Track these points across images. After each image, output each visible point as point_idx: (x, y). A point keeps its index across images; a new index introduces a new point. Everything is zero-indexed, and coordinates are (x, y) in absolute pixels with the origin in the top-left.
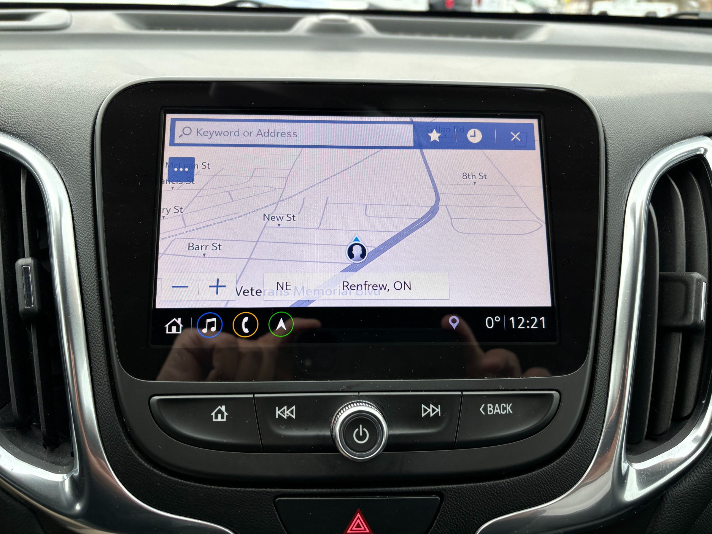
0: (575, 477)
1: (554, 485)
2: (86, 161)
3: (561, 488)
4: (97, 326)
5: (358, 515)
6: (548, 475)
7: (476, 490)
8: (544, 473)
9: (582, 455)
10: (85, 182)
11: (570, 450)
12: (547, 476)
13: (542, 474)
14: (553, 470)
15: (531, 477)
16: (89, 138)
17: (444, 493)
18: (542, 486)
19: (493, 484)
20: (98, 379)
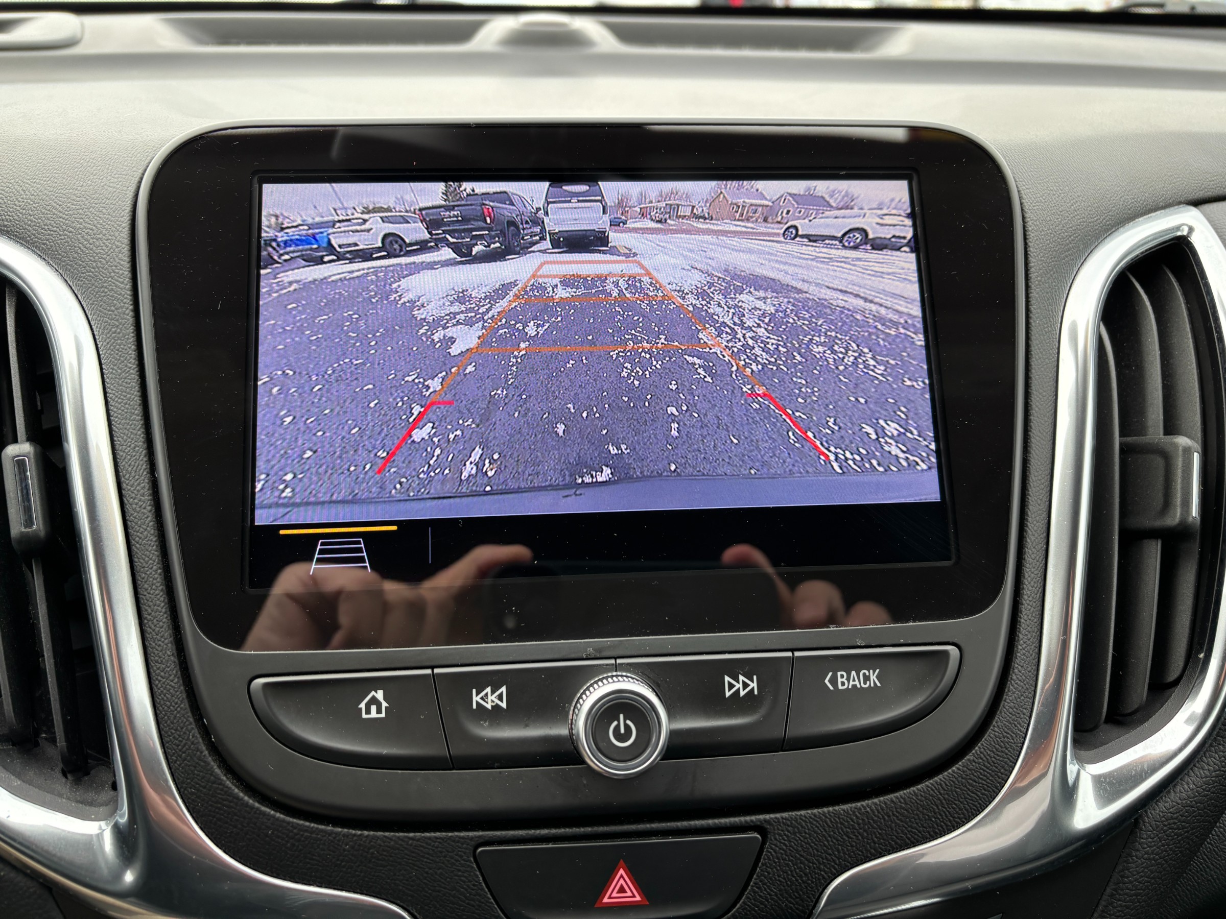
0: (989, 791)
1: (954, 806)
2: (122, 270)
3: (966, 810)
4: (151, 559)
5: (622, 872)
6: (944, 789)
7: (821, 820)
8: (936, 785)
9: (999, 753)
10: (122, 307)
11: (979, 744)
12: (942, 792)
13: (934, 788)
14: (952, 781)
15: (916, 795)
16: (127, 229)
17: (768, 826)
18: (934, 809)
19: (851, 808)
20: (156, 652)
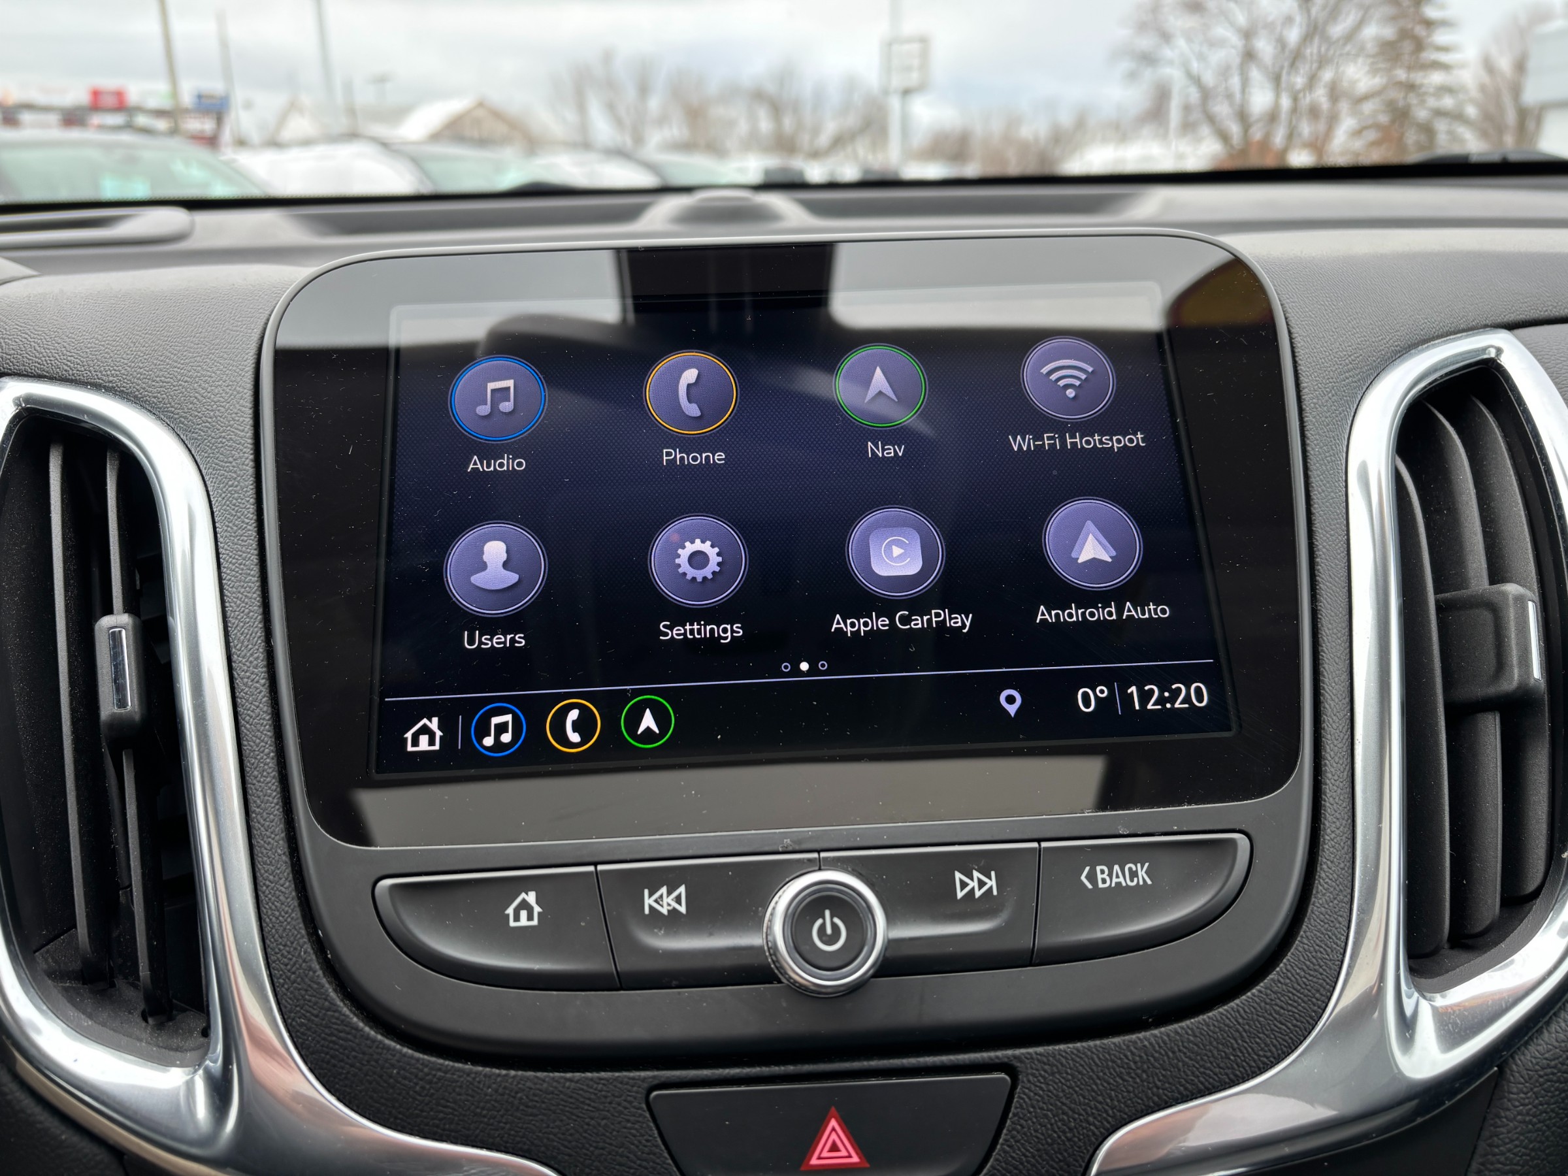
0: (1302, 1022)
1: (1258, 1040)
2: (243, 417)
4: (263, 741)
5: (833, 1123)
6: (1244, 1019)
7: (1087, 1056)
8: (1232, 1013)
9: (1312, 973)
10: (241, 458)
11: (1285, 960)
12: (1241, 1021)
13: (1229, 1016)
14: (1253, 1007)
15: (1208, 1025)
16: (250, 373)
17: (1018, 1064)
18: (1231, 1043)
19: (1124, 1041)
20: (265, 851)
